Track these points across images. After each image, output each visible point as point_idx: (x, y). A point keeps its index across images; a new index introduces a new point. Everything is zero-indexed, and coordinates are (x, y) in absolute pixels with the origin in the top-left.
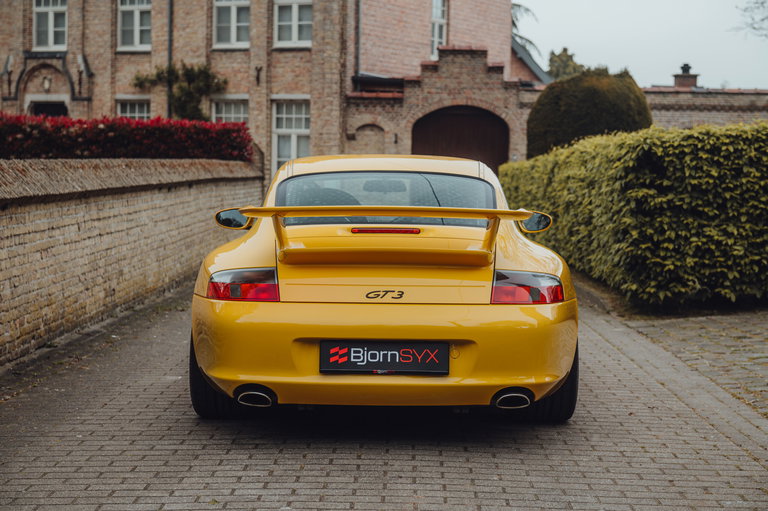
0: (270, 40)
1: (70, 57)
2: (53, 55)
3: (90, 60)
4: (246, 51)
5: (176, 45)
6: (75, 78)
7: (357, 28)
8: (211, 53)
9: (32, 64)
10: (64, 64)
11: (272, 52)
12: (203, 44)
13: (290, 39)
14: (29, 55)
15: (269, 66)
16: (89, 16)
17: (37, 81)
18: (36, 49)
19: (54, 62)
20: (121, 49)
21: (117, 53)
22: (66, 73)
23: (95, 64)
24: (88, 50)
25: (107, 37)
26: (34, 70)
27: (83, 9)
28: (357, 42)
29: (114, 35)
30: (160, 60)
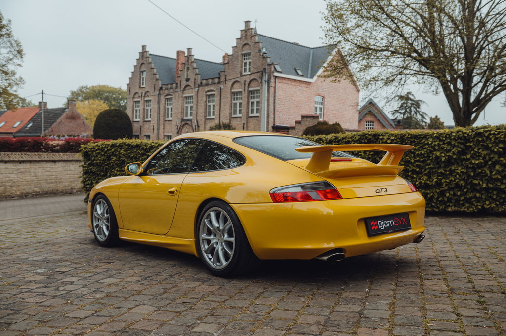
0: (248, 113)
1: (193, 121)
2: (188, 120)
3: (199, 121)
4: (240, 117)
5: (221, 116)
6: (194, 128)
7: (274, 109)
8: (231, 118)
9: (183, 123)
10: (191, 123)
11: (248, 117)
12: (228, 115)
13: (254, 113)
14: (183, 120)
15: (247, 123)
16: (199, 107)
17: (185, 129)
18: (185, 118)
19: (189, 123)
20: (207, 118)
21: (206, 119)
22: (192, 126)
23: (200, 123)
24: (198, 118)
25: (203, 114)
26: (184, 125)
27: (197, 104)
28: (274, 114)
29: (205, 113)
30: (217, 121)
